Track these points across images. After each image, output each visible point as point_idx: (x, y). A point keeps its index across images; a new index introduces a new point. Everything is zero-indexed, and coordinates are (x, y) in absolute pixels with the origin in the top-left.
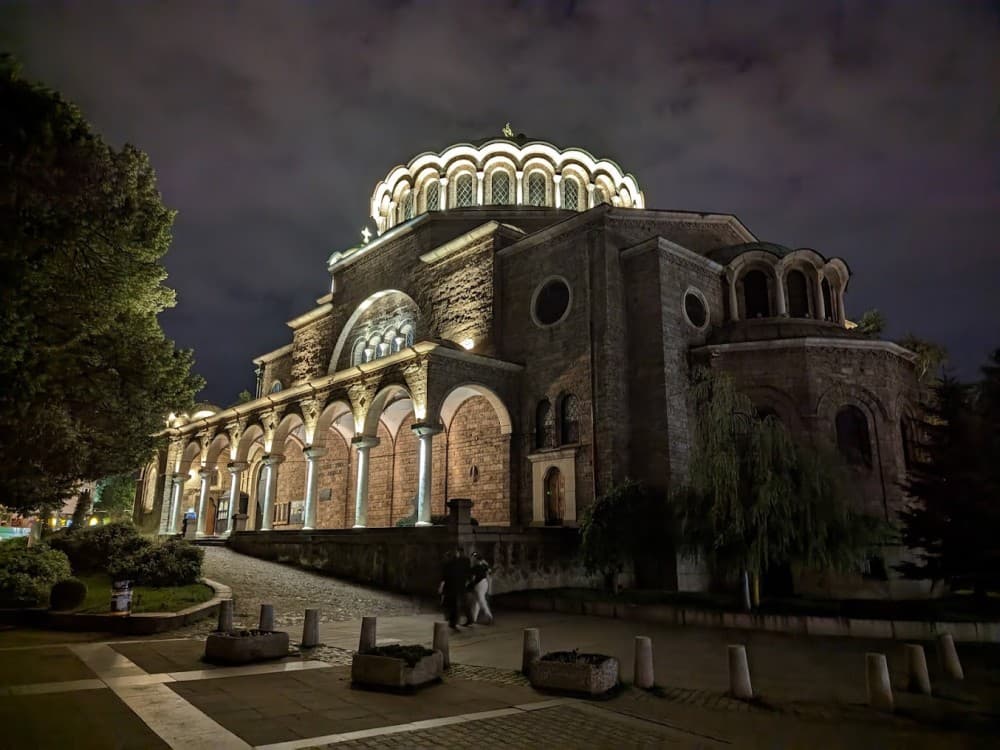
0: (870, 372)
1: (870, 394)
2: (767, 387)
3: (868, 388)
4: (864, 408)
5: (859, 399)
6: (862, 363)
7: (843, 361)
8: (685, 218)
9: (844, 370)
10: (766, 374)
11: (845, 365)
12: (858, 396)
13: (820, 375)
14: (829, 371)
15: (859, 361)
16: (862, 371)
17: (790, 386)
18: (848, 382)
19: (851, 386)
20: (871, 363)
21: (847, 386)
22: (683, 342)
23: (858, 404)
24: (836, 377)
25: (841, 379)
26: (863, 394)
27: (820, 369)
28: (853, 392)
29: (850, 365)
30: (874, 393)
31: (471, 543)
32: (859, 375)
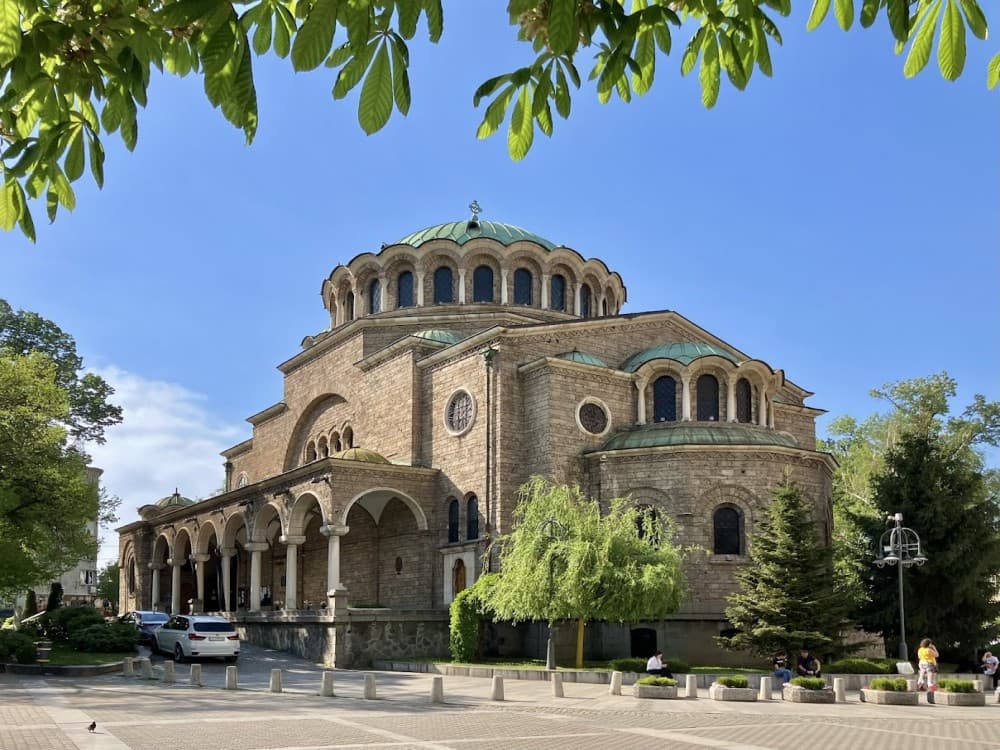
0: (750, 473)
1: (748, 492)
2: (650, 488)
3: (748, 488)
4: (743, 505)
5: (738, 497)
6: (744, 465)
7: (724, 463)
8: (569, 327)
9: (724, 472)
10: (649, 477)
11: (725, 468)
12: (737, 495)
13: (698, 477)
14: (708, 473)
15: (741, 463)
16: (743, 472)
17: (669, 487)
18: (727, 482)
19: (730, 486)
20: (754, 465)
21: (726, 486)
22: (575, 449)
23: (736, 501)
24: (715, 478)
25: (720, 480)
26: (742, 492)
27: (699, 472)
28: (732, 491)
29: (732, 467)
30: (754, 491)
31: (347, 623)
32: (739, 475)
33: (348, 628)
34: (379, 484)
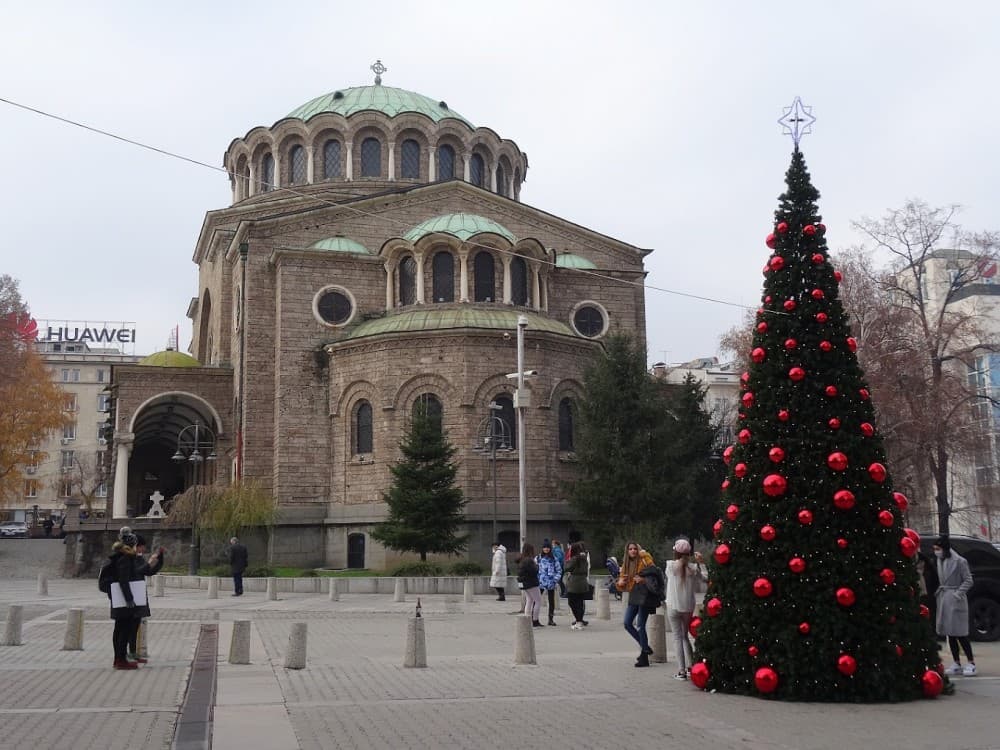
0: (448, 359)
1: (446, 381)
2: (364, 381)
3: (446, 376)
4: (442, 395)
5: (437, 387)
6: (442, 351)
7: (423, 350)
9: (423, 360)
10: (364, 369)
11: (425, 355)
12: (436, 384)
13: (400, 366)
14: (408, 361)
15: (439, 349)
16: (441, 358)
17: (377, 380)
18: (426, 371)
19: (428, 375)
20: (451, 351)
21: (425, 375)
22: (312, 343)
23: (436, 391)
24: (414, 368)
25: (419, 369)
26: (441, 381)
27: (400, 362)
28: (432, 380)
29: (430, 354)
30: (450, 379)
31: (78, 532)
32: (437, 363)
33: (80, 537)
34: (169, 388)
